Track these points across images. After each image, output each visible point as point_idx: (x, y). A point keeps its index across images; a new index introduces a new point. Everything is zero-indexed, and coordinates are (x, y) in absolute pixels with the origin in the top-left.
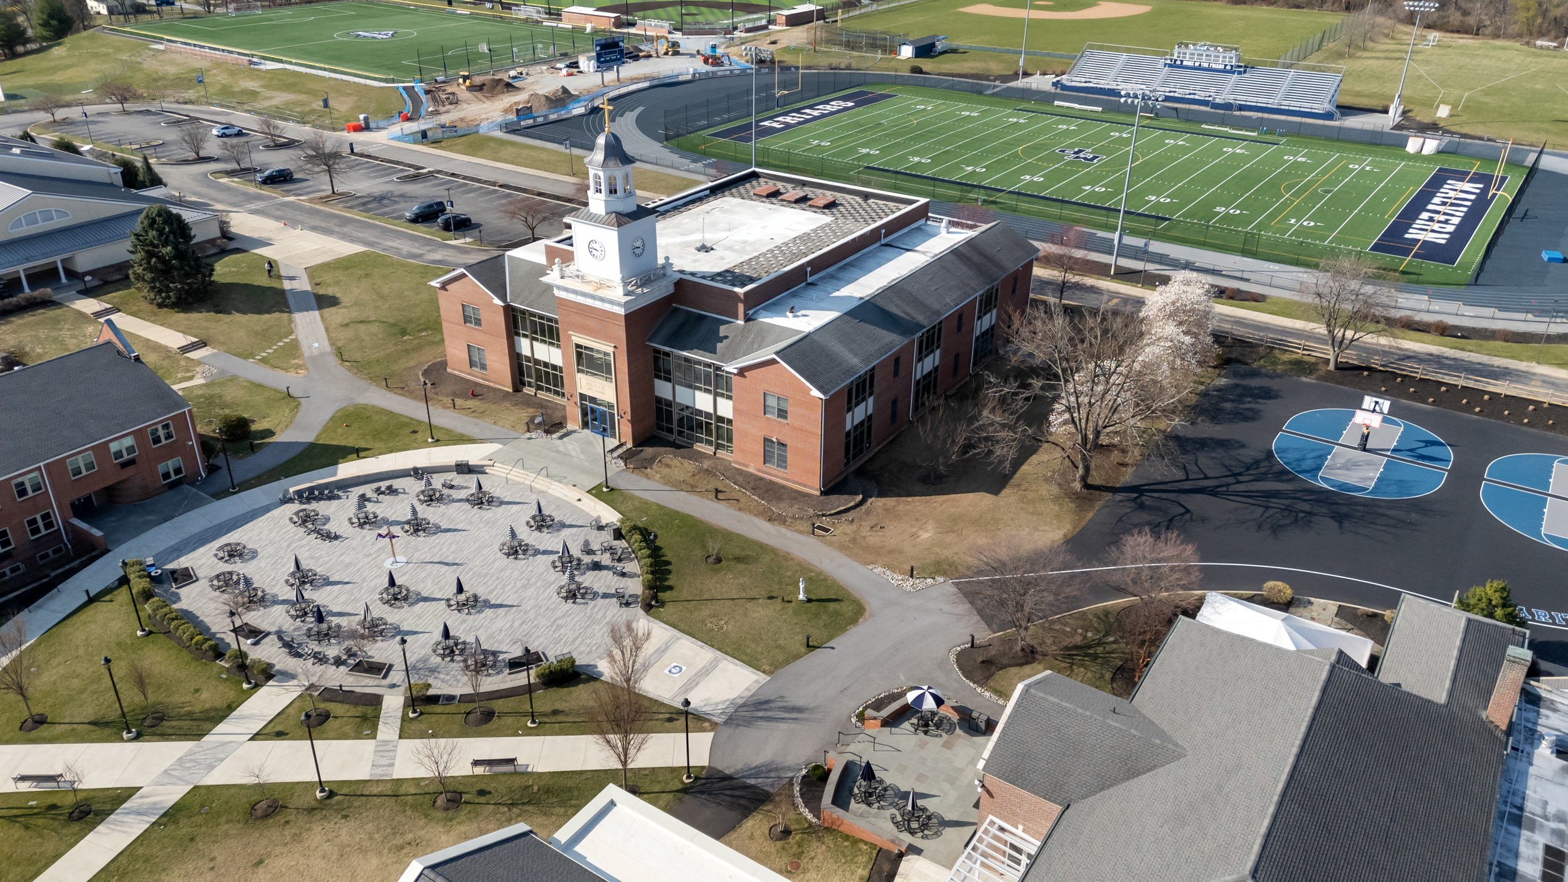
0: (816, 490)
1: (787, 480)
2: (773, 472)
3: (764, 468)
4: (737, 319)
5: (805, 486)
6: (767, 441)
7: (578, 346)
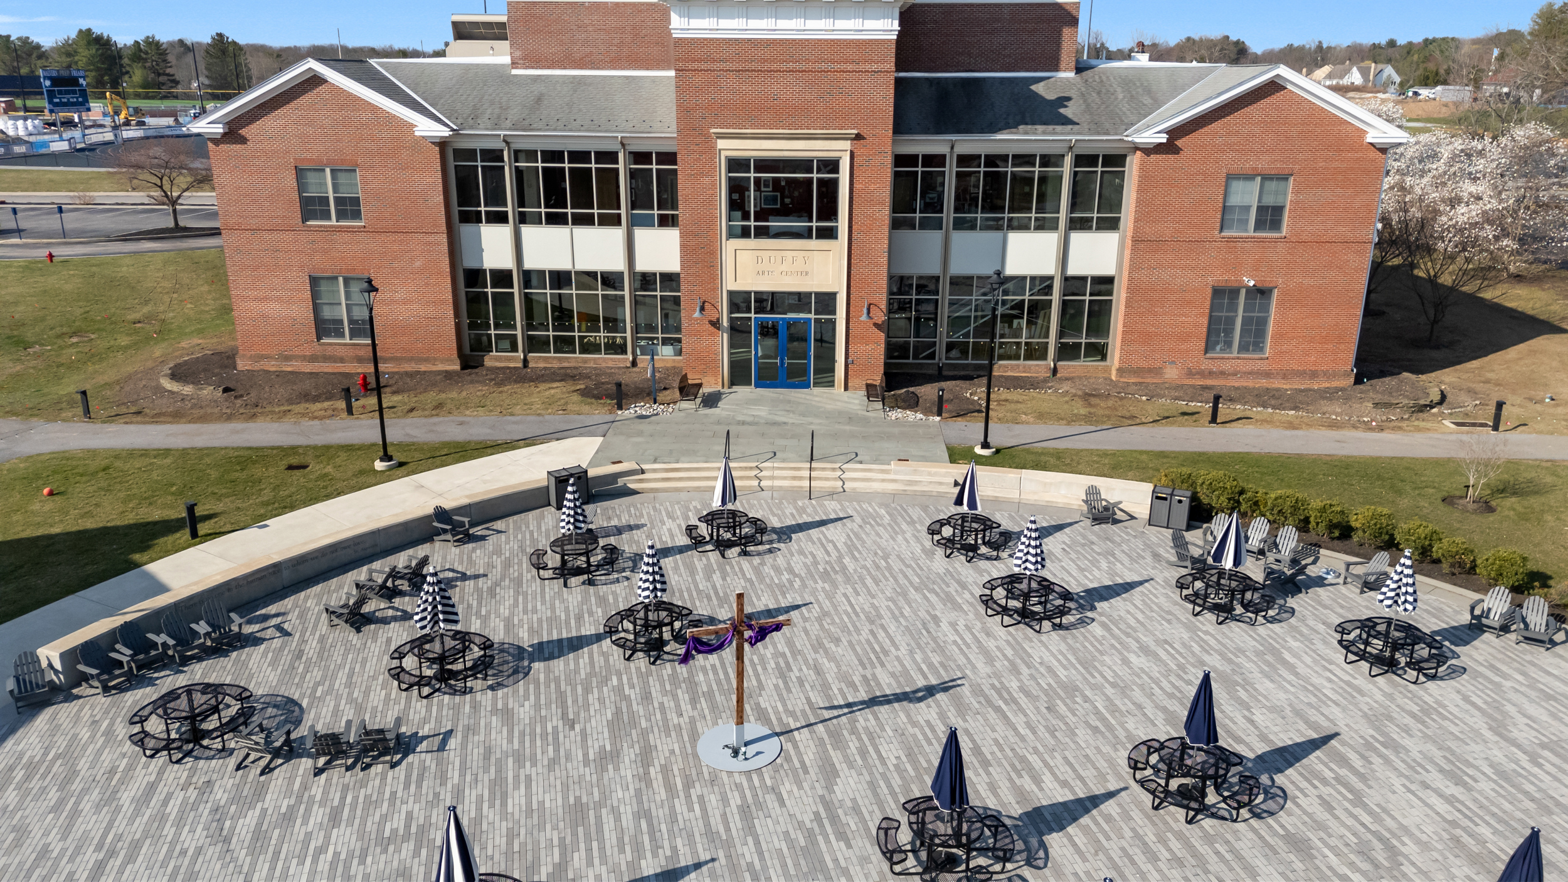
0: (1346, 375)
1: (1268, 375)
2: (1227, 366)
3: (1206, 365)
4: (1056, 69)
5: (1314, 375)
6: (1217, 292)
7: (736, 164)
